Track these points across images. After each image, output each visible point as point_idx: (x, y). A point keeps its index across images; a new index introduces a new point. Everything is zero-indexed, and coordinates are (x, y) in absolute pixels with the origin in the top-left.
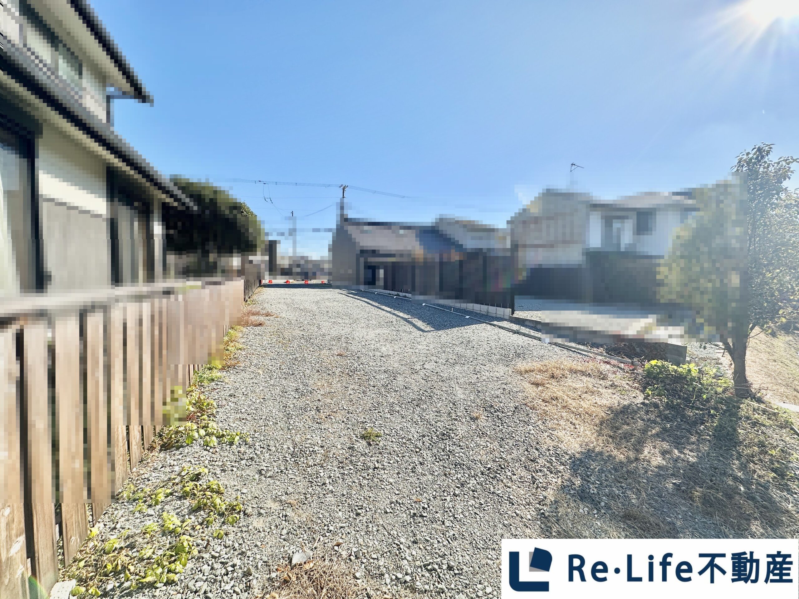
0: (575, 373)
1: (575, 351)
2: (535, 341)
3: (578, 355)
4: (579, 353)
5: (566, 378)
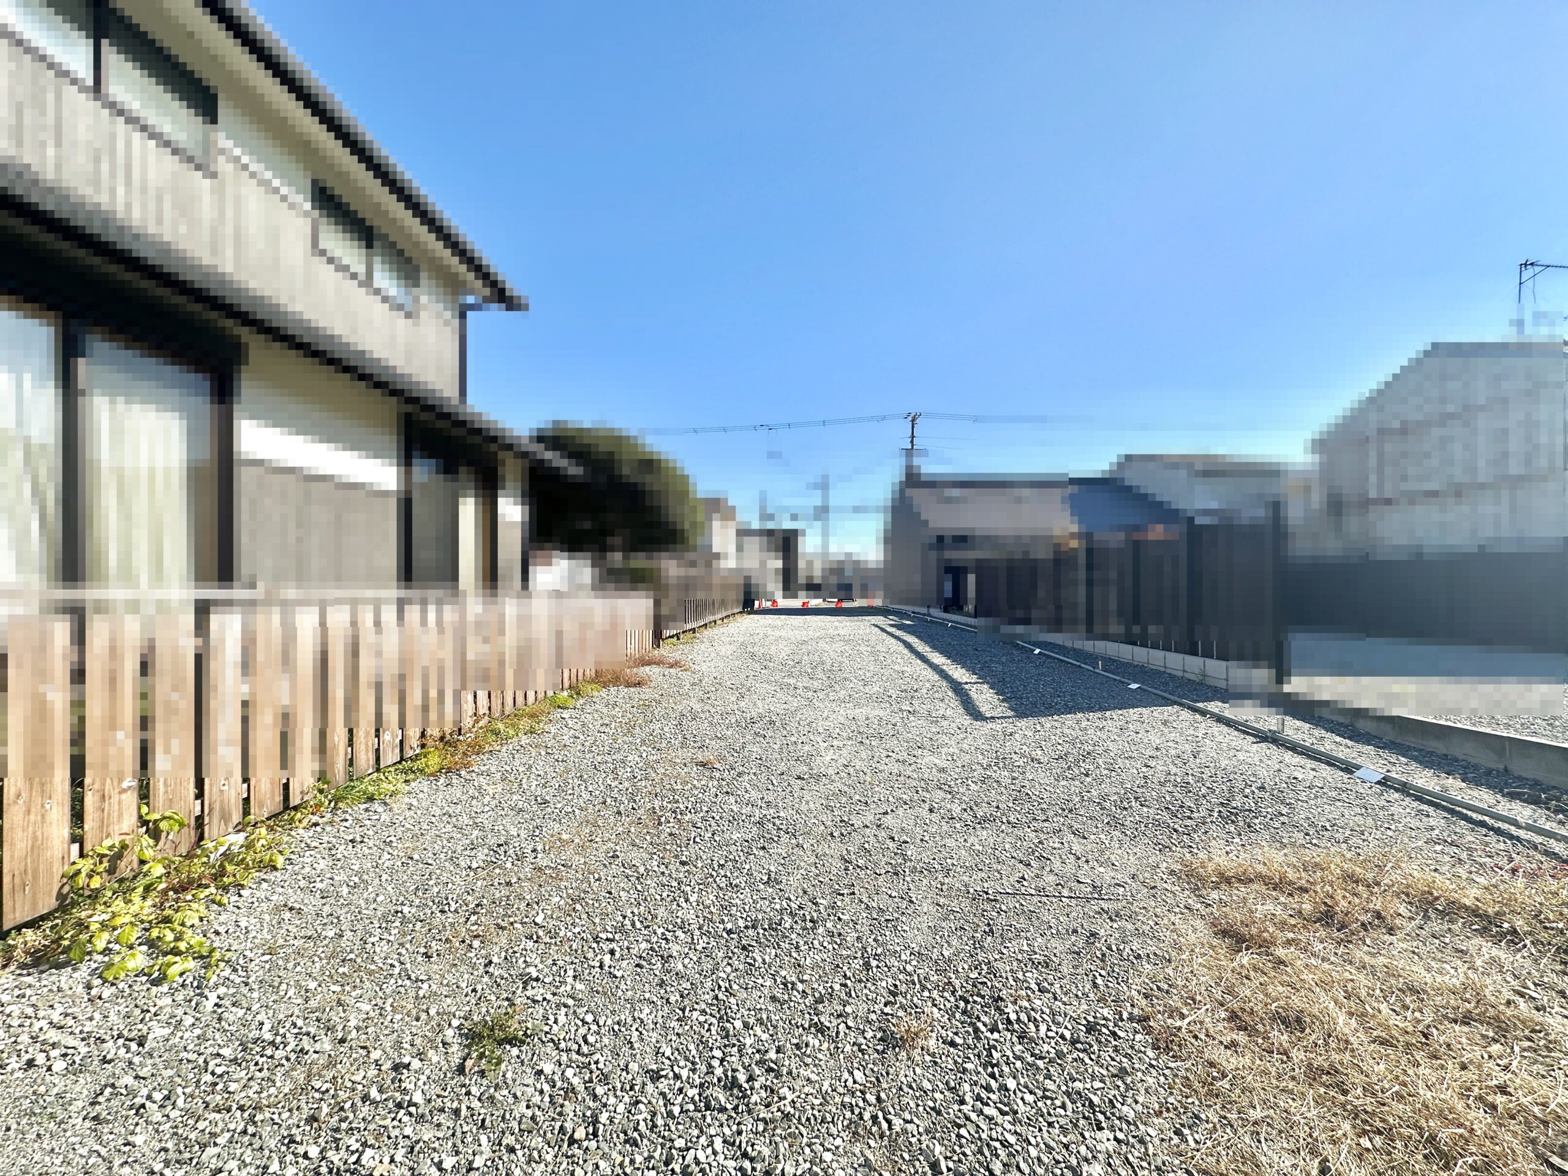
0: (1442, 914)
1: (1483, 824)
2: (1325, 771)
3: (1492, 838)
4: (1498, 832)
5: (1391, 931)
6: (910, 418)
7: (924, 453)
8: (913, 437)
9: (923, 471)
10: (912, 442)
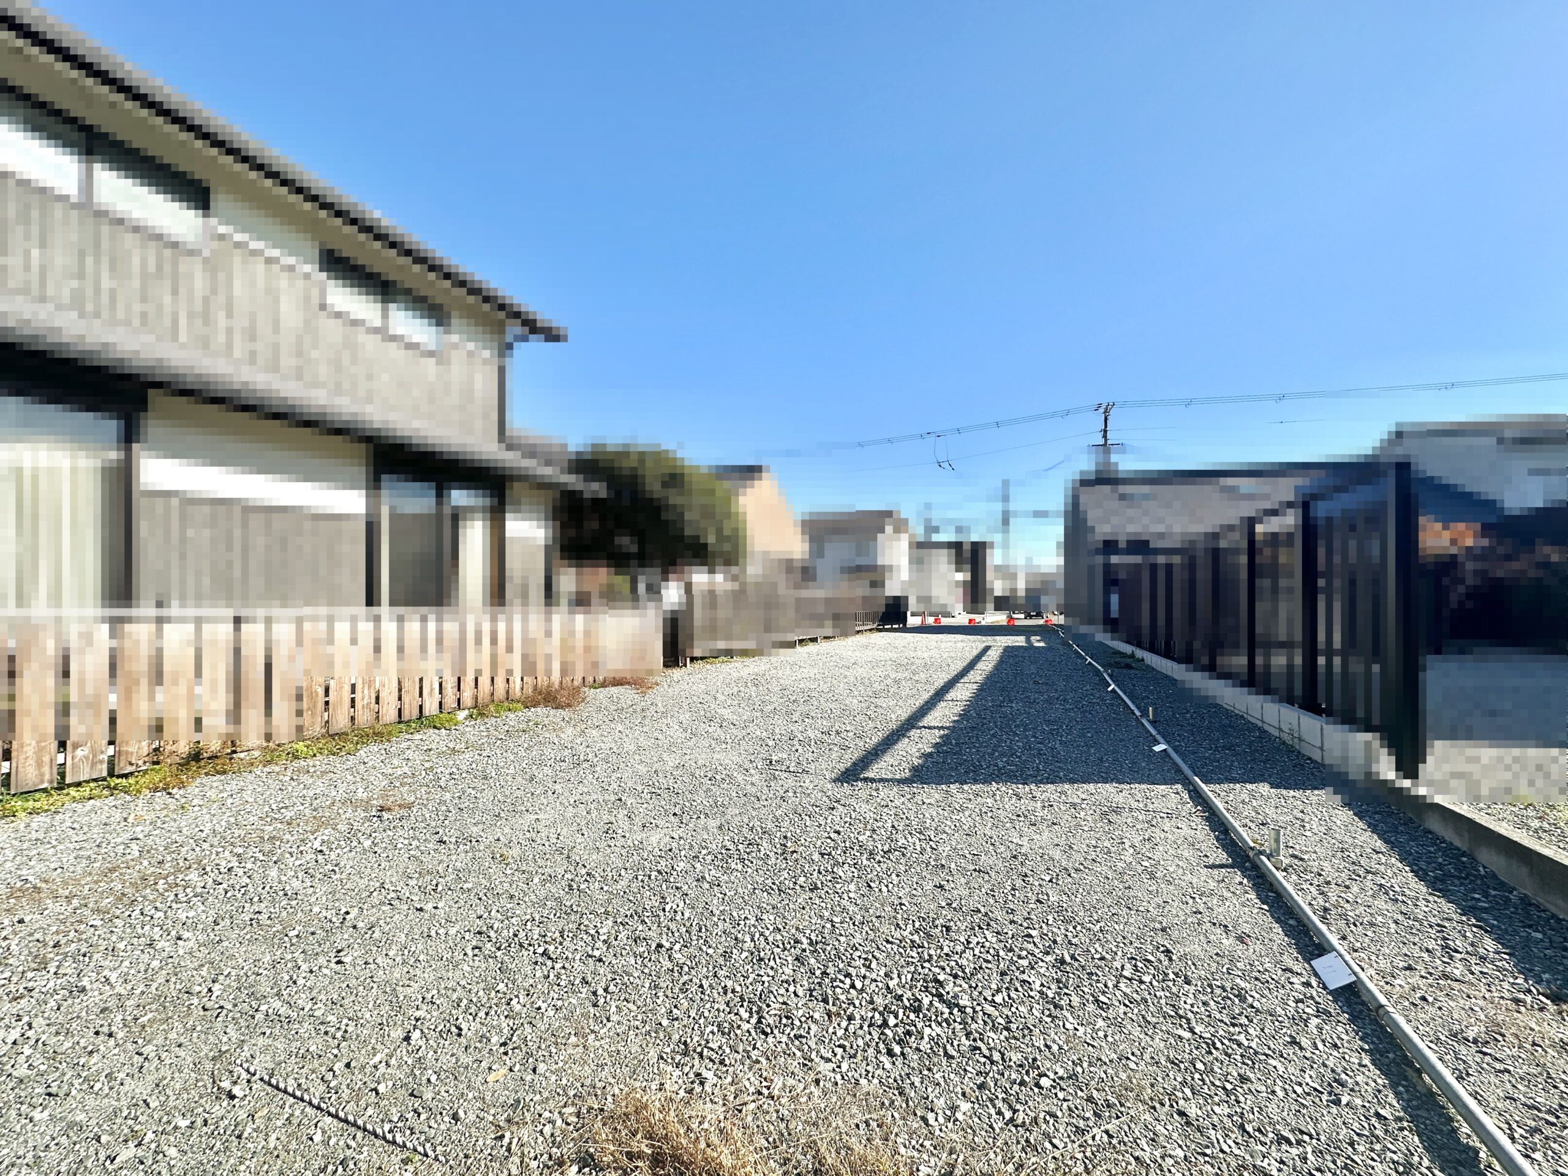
6: (1102, 410)
7: (1121, 447)
8: (1105, 431)
9: (1121, 468)
10: (1105, 436)
